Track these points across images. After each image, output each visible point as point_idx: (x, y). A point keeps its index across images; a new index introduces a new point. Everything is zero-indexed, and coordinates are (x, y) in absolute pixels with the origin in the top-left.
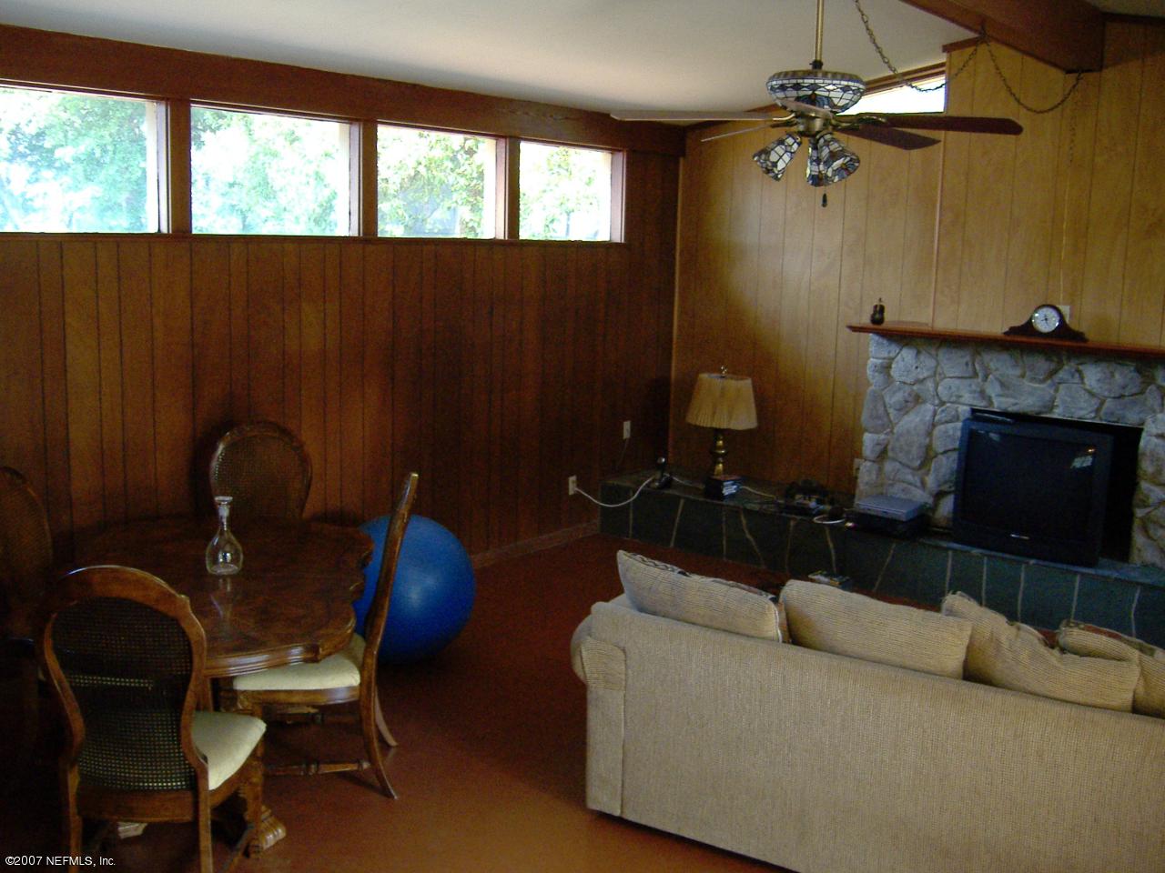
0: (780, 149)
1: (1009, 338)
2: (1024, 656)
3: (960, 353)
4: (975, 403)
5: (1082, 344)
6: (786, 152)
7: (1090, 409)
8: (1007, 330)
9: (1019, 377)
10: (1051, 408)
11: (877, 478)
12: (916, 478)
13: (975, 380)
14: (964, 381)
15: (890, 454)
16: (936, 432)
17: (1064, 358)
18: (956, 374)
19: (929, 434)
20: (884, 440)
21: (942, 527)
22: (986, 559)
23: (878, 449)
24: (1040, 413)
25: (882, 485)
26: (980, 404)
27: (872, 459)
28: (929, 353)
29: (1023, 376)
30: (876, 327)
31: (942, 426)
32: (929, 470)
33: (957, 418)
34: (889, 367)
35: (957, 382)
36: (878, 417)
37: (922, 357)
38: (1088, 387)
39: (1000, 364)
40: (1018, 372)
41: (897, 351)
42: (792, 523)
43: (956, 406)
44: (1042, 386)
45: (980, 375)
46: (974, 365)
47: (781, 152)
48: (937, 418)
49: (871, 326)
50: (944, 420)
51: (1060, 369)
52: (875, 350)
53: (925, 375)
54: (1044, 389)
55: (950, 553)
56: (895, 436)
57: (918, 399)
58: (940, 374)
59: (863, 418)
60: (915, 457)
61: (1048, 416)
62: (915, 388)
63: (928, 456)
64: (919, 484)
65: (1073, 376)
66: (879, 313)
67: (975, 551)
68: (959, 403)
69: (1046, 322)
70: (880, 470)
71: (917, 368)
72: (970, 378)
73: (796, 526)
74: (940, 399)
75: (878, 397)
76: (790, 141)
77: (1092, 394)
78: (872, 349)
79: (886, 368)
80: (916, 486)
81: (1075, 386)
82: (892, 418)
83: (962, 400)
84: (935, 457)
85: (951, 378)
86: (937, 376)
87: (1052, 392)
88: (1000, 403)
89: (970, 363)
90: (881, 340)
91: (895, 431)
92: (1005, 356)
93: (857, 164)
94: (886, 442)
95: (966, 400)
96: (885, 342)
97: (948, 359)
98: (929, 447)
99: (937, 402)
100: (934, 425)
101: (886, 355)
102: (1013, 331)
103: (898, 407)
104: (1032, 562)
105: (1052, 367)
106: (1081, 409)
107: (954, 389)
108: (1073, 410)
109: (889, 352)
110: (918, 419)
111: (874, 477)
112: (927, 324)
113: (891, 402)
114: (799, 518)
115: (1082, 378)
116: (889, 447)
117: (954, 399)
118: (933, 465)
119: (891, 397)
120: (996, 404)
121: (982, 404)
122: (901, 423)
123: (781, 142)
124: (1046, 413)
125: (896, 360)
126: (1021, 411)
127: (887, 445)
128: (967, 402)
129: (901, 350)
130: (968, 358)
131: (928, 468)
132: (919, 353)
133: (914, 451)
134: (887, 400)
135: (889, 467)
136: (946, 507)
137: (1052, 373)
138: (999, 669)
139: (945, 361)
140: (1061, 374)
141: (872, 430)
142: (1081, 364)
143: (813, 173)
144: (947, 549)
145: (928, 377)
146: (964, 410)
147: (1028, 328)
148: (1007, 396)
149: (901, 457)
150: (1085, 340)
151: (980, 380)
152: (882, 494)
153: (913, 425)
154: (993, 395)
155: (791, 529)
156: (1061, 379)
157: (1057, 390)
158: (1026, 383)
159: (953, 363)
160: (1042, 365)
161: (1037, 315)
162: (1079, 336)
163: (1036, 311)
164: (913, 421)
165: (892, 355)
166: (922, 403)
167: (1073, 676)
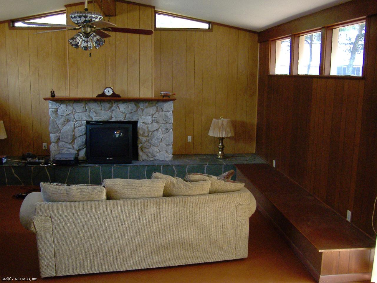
0: (79, 38)
1: (97, 98)
2: (182, 186)
3: (81, 104)
4: (88, 119)
5: (119, 98)
6: (81, 38)
7: (123, 117)
8: (97, 95)
9: (100, 110)
10: (111, 118)
11: (57, 148)
12: (71, 146)
13: (87, 112)
14: (83, 113)
15: (61, 140)
16: (76, 130)
17: (113, 103)
18: (80, 111)
19: (74, 131)
20: (58, 135)
21: (82, 160)
22: (101, 167)
23: (57, 138)
24: (108, 120)
25: (59, 150)
26: (89, 120)
27: (54, 142)
28: (70, 105)
29: (101, 110)
30: (53, 98)
31: (77, 128)
32: (75, 143)
33: (82, 125)
34: (57, 111)
35: (81, 114)
36: (55, 128)
37: (68, 107)
38: (121, 111)
39: (94, 107)
40: (100, 108)
41: (59, 106)
42: (32, 168)
43: (81, 121)
44: (107, 112)
45: (88, 110)
46: (85, 107)
47: (80, 39)
48: (75, 126)
49: (51, 97)
50: (78, 126)
51: (112, 106)
52: (51, 106)
53: (70, 112)
54: (109, 113)
55: (89, 167)
56: (62, 133)
57: (68, 121)
58: (74, 112)
59: (50, 129)
60: (70, 139)
61: (110, 121)
62: (67, 117)
63: (74, 138)
64: (72, 148)
65: (116, 108)
66: (53, 94)
67: (97, 165)
68: (82, 120)
69: (109, 92)
70: (58, 145)
71: (67, 110)
72: (85, 112)
73: (33, 169)
74: (76, 120)
75: (54, 122)
76: (81, 35)
77: (123, 113)
78: (50, 106)
79: (56, 112)
80: (71, 149)
81: (117, 111)
82: (60, 127)
83: (83, 119)
84: (76, 138)
85: (78, 112)
86: (73, 112)
87: (111, 113)
88: (95, 119)
89: (84, 107)
90: (53, 102)
91: (61, 132)
92: (95, 104)
93: (103, 43)
94: (59, 136)
95: (85, 118)
96: (55, 103)
97: (77, 107)
98: (74, 135)
99: (75, 121)
100: (74, 128)
101: (55, 107)
102: (99, 96)
103: (62, 124)
104: (115, 165)
105: (110, 106)
106: (121, 117)
107: (80, 116)
108: (118, 118)
109: (57, 106)
110: (69, 127)
111: (56, 148)
112: (68, 96)
113: (60, 122)
114: (34, 166)
115: (119, 108)
116: (60, 138)
117: (81, 119)
118: (76, 141)
119: (59, 121)
120: (94, 119)
121: (90, 120)
122: (63, 129)
123: (79, 35)
124: (110, 120)
125: (59, 109)
126: (103, 120)
127: (59, 137)
128: (85, 120)
129: (61, 105)
130: (83, 106)
131: (74, 142)
132: (67, 105)
133: (69, 137)
134: (58, 122)
135: (61, 144)
136: (82, 154)
137: (110, 108)
138: (175, 191)
139: (76, 107)
140: (113, 108)
141: (54, 133)
142: (119, 104)
143: (85, 46)
144: (88, 166)
145: (71, 113)
146: (84, 122)
147: (103, 94)
148: (98, 116)
149: (65, 140)
150: (120, 97)
151: (88, 112)
152: (59, 153)
153: (68, 129)
154: (93, 116)
155: (32, 170)
156: (113, 109)
157: (112, 113)
158: (103, 112)
159: (79, 108)
160: (107, 105)
161: (105, 91)
162: (118, 96)
163: (105, 89)
164: (68, 127)
165: (58, 107)
166: (69, 122)
167: (196, 188)
